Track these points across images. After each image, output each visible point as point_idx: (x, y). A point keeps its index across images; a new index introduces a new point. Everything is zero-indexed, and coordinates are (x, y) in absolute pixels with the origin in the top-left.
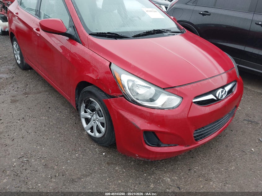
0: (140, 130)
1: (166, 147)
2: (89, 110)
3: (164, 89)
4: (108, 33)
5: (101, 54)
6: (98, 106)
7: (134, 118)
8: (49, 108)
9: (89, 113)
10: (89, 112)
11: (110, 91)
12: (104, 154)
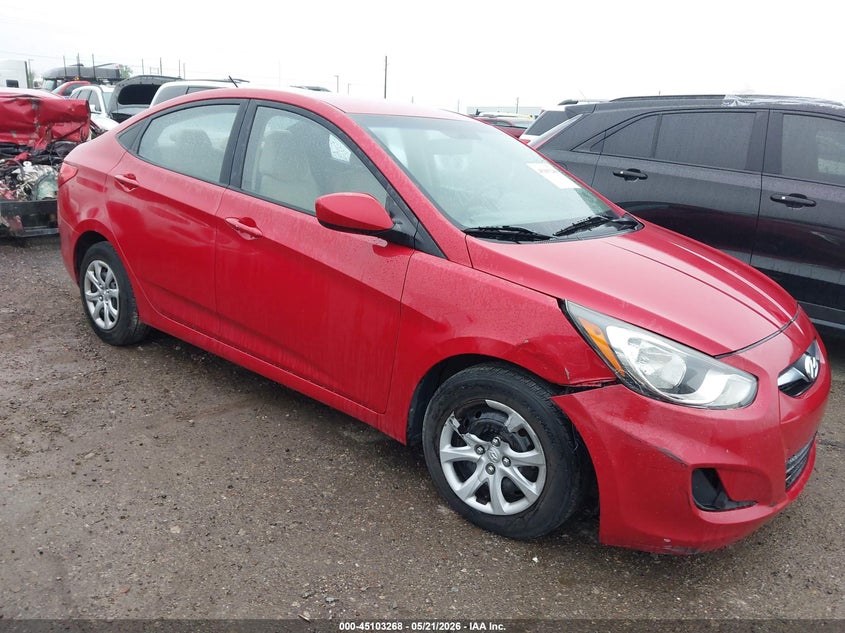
0: (686, 466)
1: (733, 509)
2: (474, 437)
3: (714, 357)
4: (505, 228)
5: (521, 280)
6: (515, 420)
7: (662, 439)
8: (288, 451)
9: (474, 445)
10: (475, 442)
11: (568, 373)
12: (535, 559)
